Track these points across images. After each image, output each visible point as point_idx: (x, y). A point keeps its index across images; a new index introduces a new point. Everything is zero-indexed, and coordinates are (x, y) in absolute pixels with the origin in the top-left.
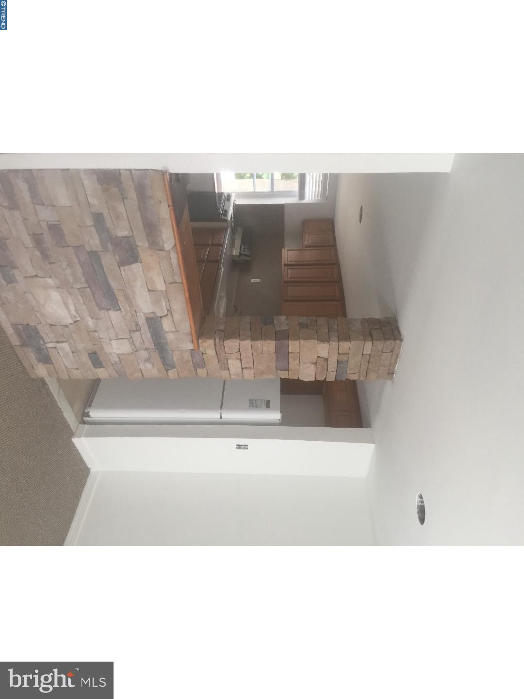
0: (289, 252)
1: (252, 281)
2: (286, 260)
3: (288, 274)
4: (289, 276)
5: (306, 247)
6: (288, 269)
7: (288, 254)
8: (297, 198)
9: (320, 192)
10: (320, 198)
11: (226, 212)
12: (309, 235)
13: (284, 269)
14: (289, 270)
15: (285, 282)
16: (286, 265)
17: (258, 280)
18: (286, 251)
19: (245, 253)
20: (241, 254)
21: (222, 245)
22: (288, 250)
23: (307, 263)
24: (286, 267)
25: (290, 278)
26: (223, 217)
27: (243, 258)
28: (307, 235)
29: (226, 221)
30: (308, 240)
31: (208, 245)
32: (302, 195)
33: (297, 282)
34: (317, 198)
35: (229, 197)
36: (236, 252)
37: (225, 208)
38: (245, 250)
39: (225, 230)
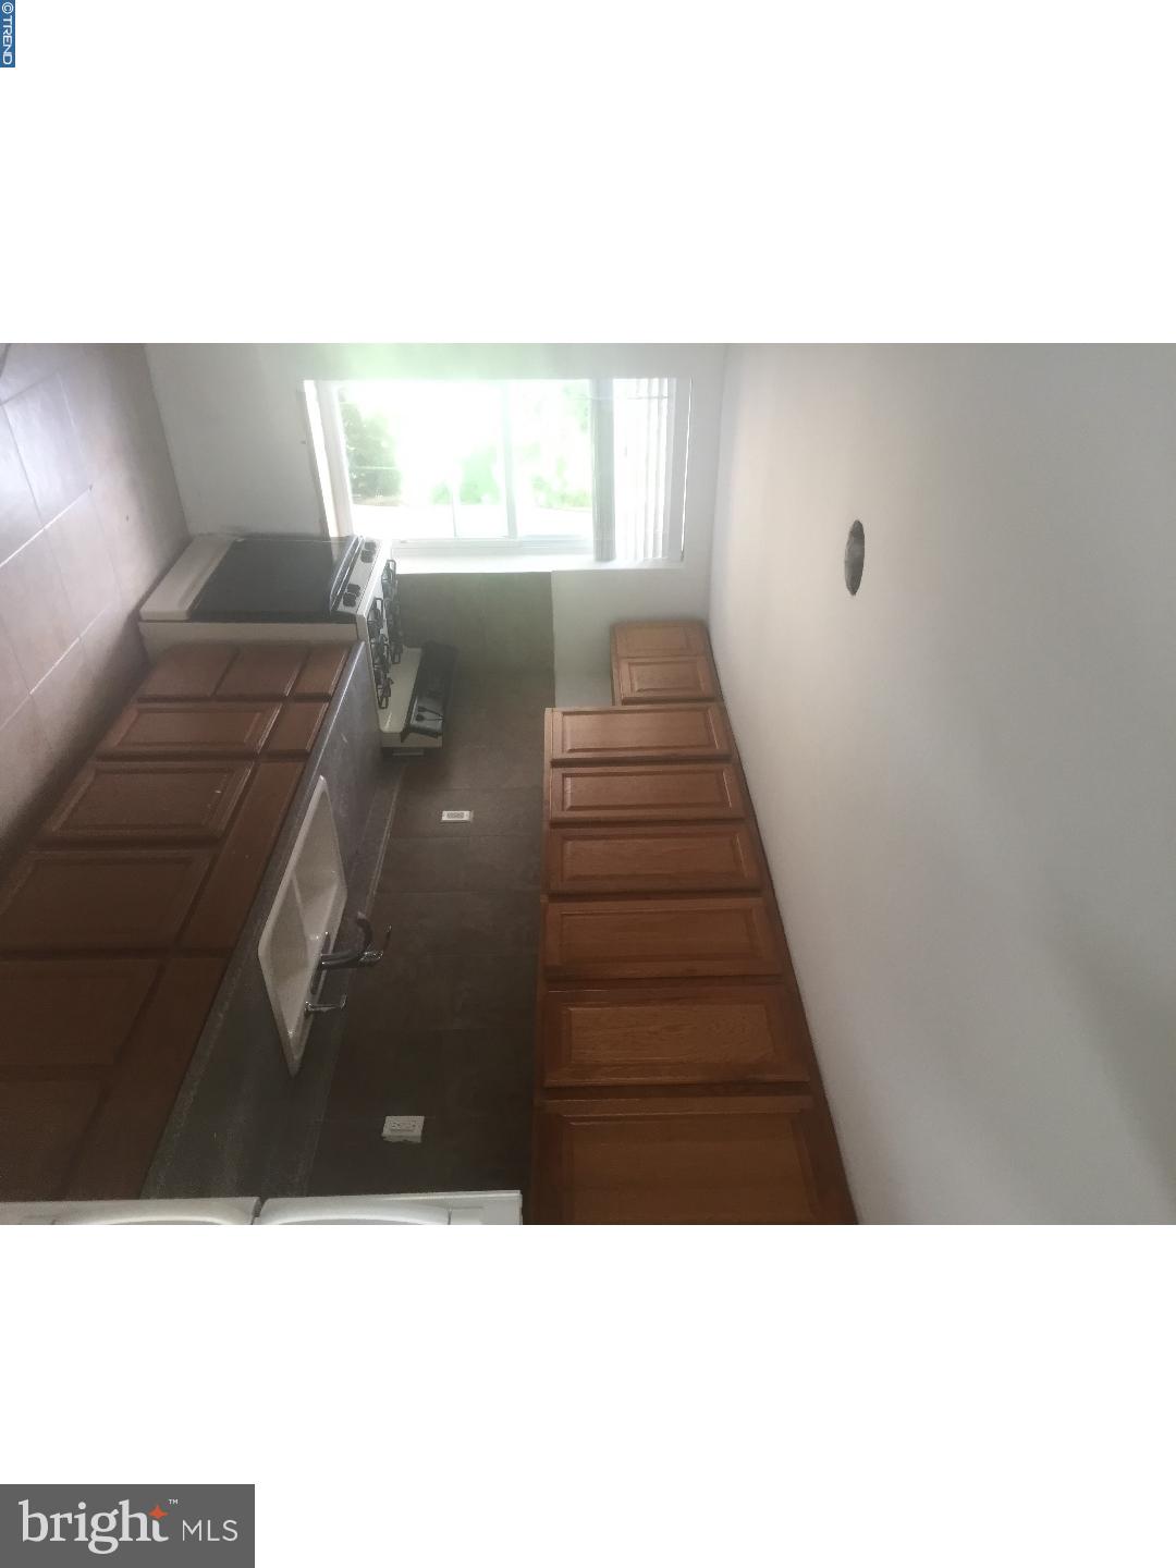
0: (567, 717)
1: (445, 818)
2: (558, 743)
3: (564, 792)
4: (569, 803)
5: (626, 702)
6: (564, 776)
7: (563, 725)
8: (592, 557)
9: (660, 536)
10: (660, 556)
11: (352, 595)
12: (630, 664)
13: (551, 776)
14: (569, 780)
15: (555, 824)
16: (556, 764)
17: (466, 815)
18: (558, 716)
19: (424, 724)
20: (408, 729)
21: (328, 699)
22: (565, 714)
23: (630, 754)
24: (561, 771)
25: (572, 808)
26: (342, 608)
27: (414, 741)
28: (625, 668)
29: (351, 619)
30: (630, 681)
31: (280, 698)
32: (605, 548)
33: (597, 823)
34: (650, 556)
35: (368, 552)
36: (391, 722)
37: (352, 581)
38: (425, 714)
39: (349, 648)
